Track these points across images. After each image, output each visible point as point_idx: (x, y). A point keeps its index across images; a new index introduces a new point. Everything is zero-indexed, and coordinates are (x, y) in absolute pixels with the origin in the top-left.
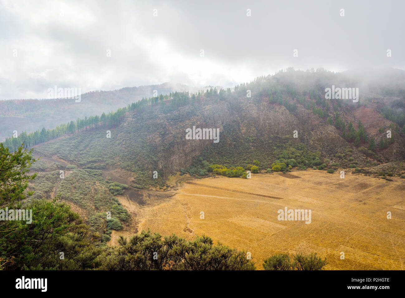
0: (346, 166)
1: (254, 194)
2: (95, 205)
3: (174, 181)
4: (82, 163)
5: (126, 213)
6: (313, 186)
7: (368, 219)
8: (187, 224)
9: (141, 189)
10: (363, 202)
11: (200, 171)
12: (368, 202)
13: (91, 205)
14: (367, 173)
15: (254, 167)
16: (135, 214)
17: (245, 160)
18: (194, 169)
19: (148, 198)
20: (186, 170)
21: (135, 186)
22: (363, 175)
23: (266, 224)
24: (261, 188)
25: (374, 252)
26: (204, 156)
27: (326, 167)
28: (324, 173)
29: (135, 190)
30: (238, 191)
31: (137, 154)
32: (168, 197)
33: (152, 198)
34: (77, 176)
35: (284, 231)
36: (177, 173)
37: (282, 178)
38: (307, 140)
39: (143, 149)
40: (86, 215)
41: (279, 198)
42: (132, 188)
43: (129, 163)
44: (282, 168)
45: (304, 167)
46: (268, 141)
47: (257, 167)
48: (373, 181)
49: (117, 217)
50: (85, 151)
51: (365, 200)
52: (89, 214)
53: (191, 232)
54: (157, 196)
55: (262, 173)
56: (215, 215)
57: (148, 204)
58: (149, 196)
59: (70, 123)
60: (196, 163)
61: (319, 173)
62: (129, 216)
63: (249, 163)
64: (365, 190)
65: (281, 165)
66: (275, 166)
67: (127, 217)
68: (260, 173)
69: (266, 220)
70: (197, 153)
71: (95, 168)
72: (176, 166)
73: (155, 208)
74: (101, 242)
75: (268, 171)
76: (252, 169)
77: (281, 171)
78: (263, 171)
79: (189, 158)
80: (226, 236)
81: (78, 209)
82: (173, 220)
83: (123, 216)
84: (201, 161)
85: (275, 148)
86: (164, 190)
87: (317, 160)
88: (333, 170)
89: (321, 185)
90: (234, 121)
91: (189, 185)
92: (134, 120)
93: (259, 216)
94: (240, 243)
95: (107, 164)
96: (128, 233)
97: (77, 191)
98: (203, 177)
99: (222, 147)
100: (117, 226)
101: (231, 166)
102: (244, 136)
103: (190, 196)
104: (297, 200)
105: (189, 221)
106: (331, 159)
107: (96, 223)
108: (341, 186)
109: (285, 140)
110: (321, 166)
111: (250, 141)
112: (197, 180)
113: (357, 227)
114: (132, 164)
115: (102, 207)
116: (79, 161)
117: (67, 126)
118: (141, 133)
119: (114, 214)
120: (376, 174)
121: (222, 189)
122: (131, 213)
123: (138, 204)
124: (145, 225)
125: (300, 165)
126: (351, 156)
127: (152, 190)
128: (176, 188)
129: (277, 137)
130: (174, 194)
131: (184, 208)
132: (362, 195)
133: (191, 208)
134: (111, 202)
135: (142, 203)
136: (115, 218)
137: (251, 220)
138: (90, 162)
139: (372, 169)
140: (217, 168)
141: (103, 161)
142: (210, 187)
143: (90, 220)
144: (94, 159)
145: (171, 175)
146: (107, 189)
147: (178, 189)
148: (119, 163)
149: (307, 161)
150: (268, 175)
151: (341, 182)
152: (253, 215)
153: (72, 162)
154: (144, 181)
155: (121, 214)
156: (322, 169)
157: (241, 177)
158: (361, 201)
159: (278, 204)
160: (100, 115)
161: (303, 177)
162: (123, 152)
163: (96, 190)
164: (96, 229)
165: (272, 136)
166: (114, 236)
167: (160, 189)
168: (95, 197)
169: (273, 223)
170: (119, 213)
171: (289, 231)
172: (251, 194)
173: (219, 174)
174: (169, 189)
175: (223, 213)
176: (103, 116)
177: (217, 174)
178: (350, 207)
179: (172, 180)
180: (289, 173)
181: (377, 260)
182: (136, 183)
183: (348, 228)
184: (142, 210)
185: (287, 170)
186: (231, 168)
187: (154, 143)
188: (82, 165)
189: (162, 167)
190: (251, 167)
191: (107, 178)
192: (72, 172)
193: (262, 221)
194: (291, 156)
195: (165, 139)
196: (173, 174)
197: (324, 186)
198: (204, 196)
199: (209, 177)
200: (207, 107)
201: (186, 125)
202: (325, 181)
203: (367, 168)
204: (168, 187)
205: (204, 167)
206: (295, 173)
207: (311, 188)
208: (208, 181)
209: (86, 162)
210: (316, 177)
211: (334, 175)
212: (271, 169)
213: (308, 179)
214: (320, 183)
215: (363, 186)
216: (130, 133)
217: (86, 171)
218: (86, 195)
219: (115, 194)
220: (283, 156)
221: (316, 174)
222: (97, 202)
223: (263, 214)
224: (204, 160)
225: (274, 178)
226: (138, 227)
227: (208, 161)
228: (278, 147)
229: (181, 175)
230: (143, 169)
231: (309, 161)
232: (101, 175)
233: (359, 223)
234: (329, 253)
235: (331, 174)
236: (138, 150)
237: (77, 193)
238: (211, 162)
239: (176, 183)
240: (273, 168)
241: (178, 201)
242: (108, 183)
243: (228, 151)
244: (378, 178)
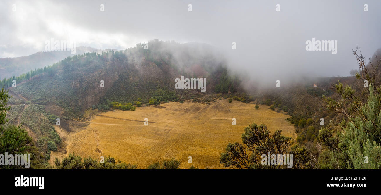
0: (189, 98)
1: (139, 121)
2: (41, 131)
3: (89, 114)
4: (34, 100)
5: (59, 137)
6: (173, 112)
7: (201, 128)
8: (98, 145)
9: (68, 120)
10: (198, 118)
11: (105, 107)
12: (201, 118)
13: (39, 131)
14: (199, 101)
15: (138, 103)
16: (65, 139)
17: (133, 98)
18: (101, 105)
19: (72, 127)
20: (95, 106)
21: (64, 118)
22: (197, 102)
23: (147, 141)
24: (143, 117)
25: (205, 146)
26: (107, 96)
27: (179, 100)
28: (178, 104)
29: (64, 121)
30: (129, 120)
31: (65, 95)
32: (85, 126)
33: (75, 127)
34: (31, 109)
35: (158, 144)
36: (90, 108)
37: (155, 109)
38: (168, 83)
39: (69, 91)
40: (36, 138)
41: (154, 122)
42: (62, 119)
43: (61, 101)
44: (155, 102)
45: (168, 100)
46: (146, 85)
47: (140, 102)
48: (202, 105)
49: (54, 140)
50: (35, 92)
51: (199, 117)
52: (38, 137)
53: (100, 152)
54: (78, 125)
55: (143, 106)
56: (115, 138)
57: (73, 131)
58: (73, 125)
59: (27, 73)
60: (102, 101)
61: (176, 104)
62: (61, 140)
63: (135, 100)
64: (199, 111)
65: (155, 100)
66: (151, 101)
67: (59, 140)
68: (142, 106)
69: (146, 138)
70: (103, 94)
71: (41, 104)
72: (90, 104)
73: (77, 134)
74: (45, 160)
75: (147, 105)
76: (137, 104)
77: (154, 104)
78: (144, 105)
79: (97, 98)
80: (123, 153)
81: (32, 133)
82: (88, 143)
83: (57, 140)
84: (105, 100)
85: (150, 89)
86: (82, 120)
87: (174, 96)
88: (182, 101)
89: (177, 111)
90: (125, 72)
91: (97, 116)
92: (63, 71)
93: (142, 136)
94: (132, 157)
95: (48, 101)
96: (60, 153)
97: (31, 120)
98: (107, 111)
99: (118, 90)
100: (54, 148)
101: (124, 103)
102: (131, 82)
103: (99, 125)
104: (164, 122)
105: (98, 143)
106: (182, 95)
107: (41, 145)
108: (187, 110)
109: (156, 84)
110: (176, 99)
111: (135, 85)
112: (103, 113)
113: (196, 134)
114: (63, 102)
115: (45, 133)
116: (32, 99)
117: (25, 75)
118: (67, 80)
119: (52, 138)
120: (203, 102)
121: (119, 119)
122: (62, 137)
123: (66, 131)
124: (71, 147)
125: (165, 100)
126: (191, 92)
127: (74, 120)
128: (90, 119)
129: (151, 82)
130: (88, 123)
131: (95, 134)
132: (198, 114)
133: (100, 134)
134: (50, 129)
135: (68, 130)
136: (53, 141)
137: (137, 140)
138: (38, 100)
139: (201, 99)
140: (115, 104)
141: (45, 99)
142: (111, 118)
143: (38, 142)
144: (40, 97)
145: (86, 110)
146: (47, 119)
147: (91, 120)
148: (55, 101)
149: (169, 97)
150: (147, 107)
151: (187, 108)
152: (139, 136)
153: (28, 99)
154: (70, 114)
155: (56, 138)
156: (177, 101)
157: (131, 110)
158: (197, 118)
159: (154, 126)
160: (43, 68)
161: (167, 107)
162: (57, 94)
163: (41, 119)
164: (42, 149)
165: (148, 81)
166: (52, 156)
167: (80, 120)
168: (41, 125)
169: (151, 139)
170: (55, 138)
171: (161, 143)
172: (137, 121)
173: (117, 108)
174: (85, 120)
175: (120, 136)
176: (45, 68)
177: (115, 108)
178: (192, 122)
179: (87, 114)
180: (159, 105)
181: (206, 150)
182: (65, 115)
183: (192, 135)
184: (69, 136)
185: (158, 103)
186: (124, 104)
187: (75, 87)
188: (34, 101)
189: (81, 104)
190: (136, 102)
191: (48, 111)
192: (28, 106)
193: (144, 139)
194: (159, 94)
195: (83, 85)
196: (88, 109)
197: (178, 112)
198: (107, 124)
199: (111, 110)
200: (108, 62)
201: (95, 75)
202: (179, 108)
203: (199, 99)
204: (84, 118)
205: (107, 103)
206: (162, 105)
207: (172, 114)
208: (110, 114)
209: (36, 99)
210: (174, 107)
211: (183, 104)
212: (148, 104)
213: (170, 108)
214: (176, 110)
215: (198, 109)
216: (61, 80)
217: (36, 105)
218: (36, 123)
219: (52, 123)
220: (156, 95)
221: (174, 104)
222: (42, 128)
223: (145, 134)
224: (107, 99)
225: (150, 109)
226: (66, 149)
227: (109, 100)
228: (152, 89)
229: (93, 110)
230: (69, 106)
231: (170, 96)
232: (44, 109)
233: (197, 131)
234: (183, 153)
235: (182, 104)
236: (66, 92)
237: (31, 121)
238: (111, 100)
239: (90, 116)
240: (150, 103)
241: (91, 129)
242: (48, 114)
243: (123, 93)
244: (204, 103)
